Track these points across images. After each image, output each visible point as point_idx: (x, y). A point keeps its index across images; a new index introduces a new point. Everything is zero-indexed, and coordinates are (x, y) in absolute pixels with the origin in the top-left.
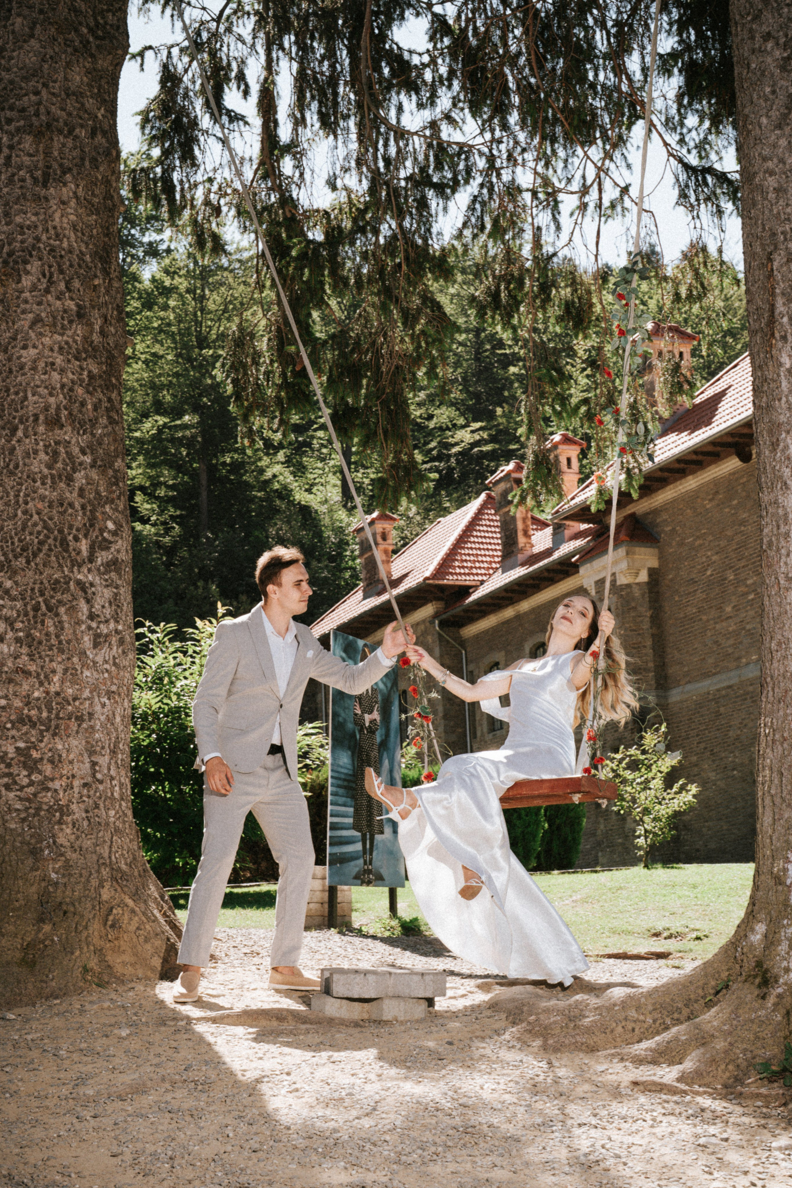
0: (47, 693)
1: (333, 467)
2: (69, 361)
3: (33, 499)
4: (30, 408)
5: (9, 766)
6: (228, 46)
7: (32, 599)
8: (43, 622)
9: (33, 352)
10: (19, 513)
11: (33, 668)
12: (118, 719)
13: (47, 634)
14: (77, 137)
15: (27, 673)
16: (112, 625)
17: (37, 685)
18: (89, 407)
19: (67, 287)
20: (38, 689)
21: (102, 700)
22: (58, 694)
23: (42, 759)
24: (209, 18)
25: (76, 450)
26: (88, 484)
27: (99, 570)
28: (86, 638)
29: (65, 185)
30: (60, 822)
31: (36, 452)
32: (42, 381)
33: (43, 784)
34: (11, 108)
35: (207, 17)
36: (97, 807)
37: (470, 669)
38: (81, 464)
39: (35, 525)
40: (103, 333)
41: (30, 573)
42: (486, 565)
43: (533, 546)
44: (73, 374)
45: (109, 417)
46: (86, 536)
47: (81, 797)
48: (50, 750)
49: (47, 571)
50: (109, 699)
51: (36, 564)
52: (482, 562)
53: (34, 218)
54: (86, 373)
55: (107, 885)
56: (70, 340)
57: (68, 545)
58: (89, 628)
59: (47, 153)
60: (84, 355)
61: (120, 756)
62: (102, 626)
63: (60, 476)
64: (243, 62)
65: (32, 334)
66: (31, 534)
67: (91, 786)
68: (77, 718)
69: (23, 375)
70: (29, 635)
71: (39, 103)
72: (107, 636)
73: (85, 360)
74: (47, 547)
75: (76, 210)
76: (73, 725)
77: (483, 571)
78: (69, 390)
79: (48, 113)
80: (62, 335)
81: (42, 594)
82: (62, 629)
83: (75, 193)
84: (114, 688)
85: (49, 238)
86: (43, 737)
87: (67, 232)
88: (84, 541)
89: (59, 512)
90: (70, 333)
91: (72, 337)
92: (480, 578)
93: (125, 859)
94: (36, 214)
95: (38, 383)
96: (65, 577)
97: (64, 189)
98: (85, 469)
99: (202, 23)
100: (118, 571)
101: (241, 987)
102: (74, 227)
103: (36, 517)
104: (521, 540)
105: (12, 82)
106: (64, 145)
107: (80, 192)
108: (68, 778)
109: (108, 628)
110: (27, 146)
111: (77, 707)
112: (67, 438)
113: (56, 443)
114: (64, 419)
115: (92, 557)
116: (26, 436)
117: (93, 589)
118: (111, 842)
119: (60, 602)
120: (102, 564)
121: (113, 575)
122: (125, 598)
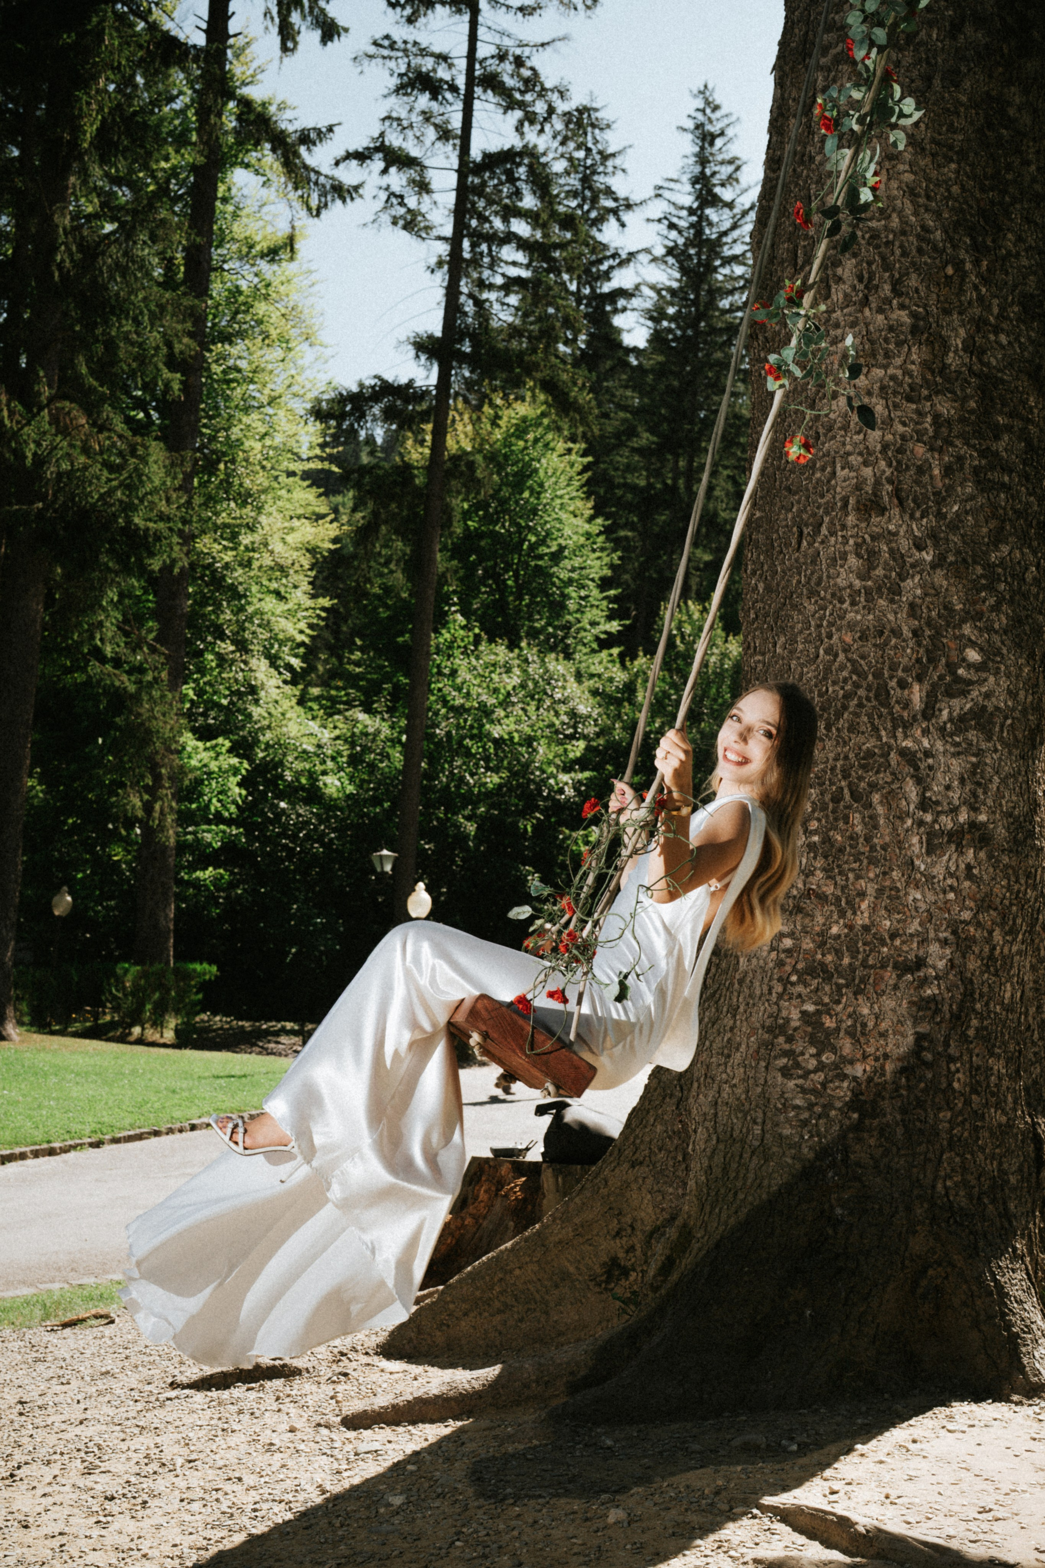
0: (851, 927)
2: (896, 406)
3: (839, 629)
4: (838, 489)
5: (790, 1039)
7: (832, 783)
8: (846, 818)
10: (821, 651)
11: (829, 890)
12: (968, 964)
13: (854, 837)
15: (822, 898)
16: (963, 816)
17: (835, 917)
18: (936, 472)
19: (894, 290)
20: (837, 922)
21: (941, 935)
22: (866, 928)
23: (838, 1029)
25: (904, 544)
26: (922, 595)
27: (939, 730)
28: (915, 840)
30: (859, 1128)
31: (844, 556)
32: (856, 445)
33: (838, 1067)
36: (920, 1104)
38: (915, 565)
39: (842, 668)
44: (904, 424)
46: (919, 679)
47: (897, 1090)
49: (855, 740)
50: (952, 933)
51: (838, 729)
54: (929, 419)
55: (923, 1230)
56: (899, 373)
57: (888, 696)
58: (921, 823)
60: (925, 392)
62: (943, 819)
63: (879, 589)
66: (834, 683)
67: (914, 1073)
68: (897, 966)
69: (832, 439)
70: (827, 840)
72: (951, 833)
73: (930, 398)
74: (855, 702)
76: (890, 976)
78: (896, 451)
80: (885, 367)
81: (846, 775)
82: (876, 827)
84: (966, 915)
88: (916, 687)
89: (875, 645)
90: (898, 361)
91: (903, 367)
95: (849, 448)
96: (883, 746)
98: (922, 572)
100: (986, 730)
108: (877, 1059)
109: (954, 821)
111: (896, 948)
112: (892, 527)
113: (873, 538)
114: (886, 499)
115: (929, 711)
116: (833, 533)
117: (930, 761)
118: (940, 1161)
119: (873, 786)
120: (951, 720)
121: (972, 735)
122: (997, 769)
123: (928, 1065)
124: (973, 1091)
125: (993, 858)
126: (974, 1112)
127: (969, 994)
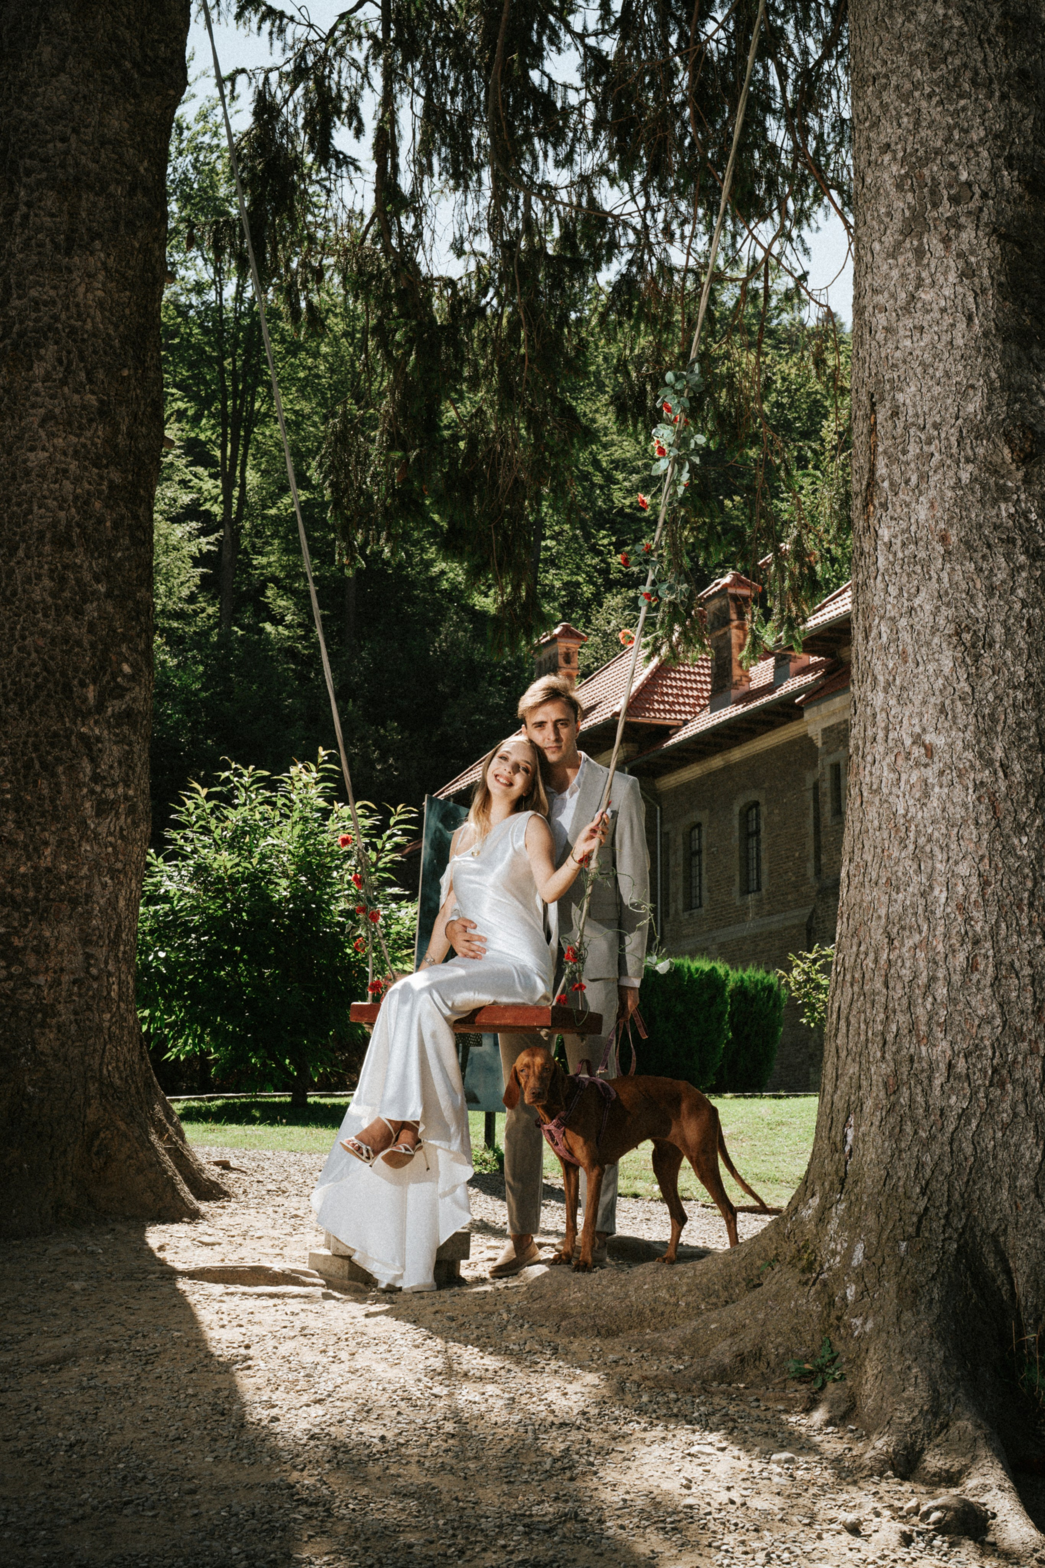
0: (36, 868)
2: (86, 468)
3: (32, 634)
4: (35, 523)
6: (340, 72)
7: (23, 754)
8: (35, 782)
9: (43, 455)
10: (15, 649)
11: (20, 838)
12: (122, 903)
13: (40, 798)
14: (110, 195)
15: (12, 844)
16: (120, 791)
17: (24, 859)
18: (108, 524)
19: (88, 378)
20: (25, 864)
21: (103, 879)
22: (48, 870)
24: (317, 38)
25: (87, 577)
26: (100, 617)
27: (108, 722)
28: (88, 805)
29: (92, 253)
30: (43, 1025)
31: (39, 577)
32: (51, 491)
33: (24, 978)
34: (31, 156)
35: (313, 36)
36: (89, 1008)
37: (665, 829)
38: (93, 593)
39: (33, 665)
40: (131, 435)
41: (23, 723)
42: (692, 701)
43: (750, 680)
44: (90, 484)
45: (132, 537)
46: (93, 681)
47: (70, 996)
48: (35, 938)
49: (45, 722)
50: (112, 878)
51: (31, 713)
52: (688, 696)
53: (52, 293)
54: (106, 483)
55: (95, 1103)
56: (89, 443)
57: (71, 691)
58: (92, 792)
59: (73, 214)
60: (105, 462)
61: (122, 948)
62: (108, 790)
63: (67, 607)
64: (356, 94)
65: (42, 433)
66: (26, 676)
67: (83, 983)
68: (70, 901)
69: (28, 482)
70: (17, 798)
71: (67, 153)
72: (113, 802)
73: (106, 467)
74: (45, 692)
75: (104, 284)
76: (66, 907)
77: (688, 709)
79: (77, 164)
80: (78, 436)
81: (36, 749)
82: (59, 792)
83: (104, 264)
84: (119, 865)
85: (69, 318)
86: (28, 921)
87: (92, 311)
88: (91, 687)
89: (62, 651)
90: (89, 434)
91: (91, 439)
92: (684, 717)
93: (120, 1073)
94: (55, 288)
95: (46, 493)
96: (66, 729)
97: (91, 259)
98: (98, 599)
99: (308, 43)
100: (133, 726)
101: (244, 1235)
102: (101, 304)
103: (34, 655)
104: (736, 672)
105: (35, 125)
106: (94, 204)
107: (111, 262)
108: (55, 972)
109: (115, 793)
111: (71, 887)
112: (78, 561)
113: (64, 567)
114: (75, 538)
115: (100, 707)
116: (28, 557)
117: (100, 745)
118: (104, 1051)
120: (113, 715)
121: (126, 729)
122: (140, 757)
123: (96, 978)
124: (120, 998)
125: (135, 824)
126: (121, 1016)
127: (119, 926)
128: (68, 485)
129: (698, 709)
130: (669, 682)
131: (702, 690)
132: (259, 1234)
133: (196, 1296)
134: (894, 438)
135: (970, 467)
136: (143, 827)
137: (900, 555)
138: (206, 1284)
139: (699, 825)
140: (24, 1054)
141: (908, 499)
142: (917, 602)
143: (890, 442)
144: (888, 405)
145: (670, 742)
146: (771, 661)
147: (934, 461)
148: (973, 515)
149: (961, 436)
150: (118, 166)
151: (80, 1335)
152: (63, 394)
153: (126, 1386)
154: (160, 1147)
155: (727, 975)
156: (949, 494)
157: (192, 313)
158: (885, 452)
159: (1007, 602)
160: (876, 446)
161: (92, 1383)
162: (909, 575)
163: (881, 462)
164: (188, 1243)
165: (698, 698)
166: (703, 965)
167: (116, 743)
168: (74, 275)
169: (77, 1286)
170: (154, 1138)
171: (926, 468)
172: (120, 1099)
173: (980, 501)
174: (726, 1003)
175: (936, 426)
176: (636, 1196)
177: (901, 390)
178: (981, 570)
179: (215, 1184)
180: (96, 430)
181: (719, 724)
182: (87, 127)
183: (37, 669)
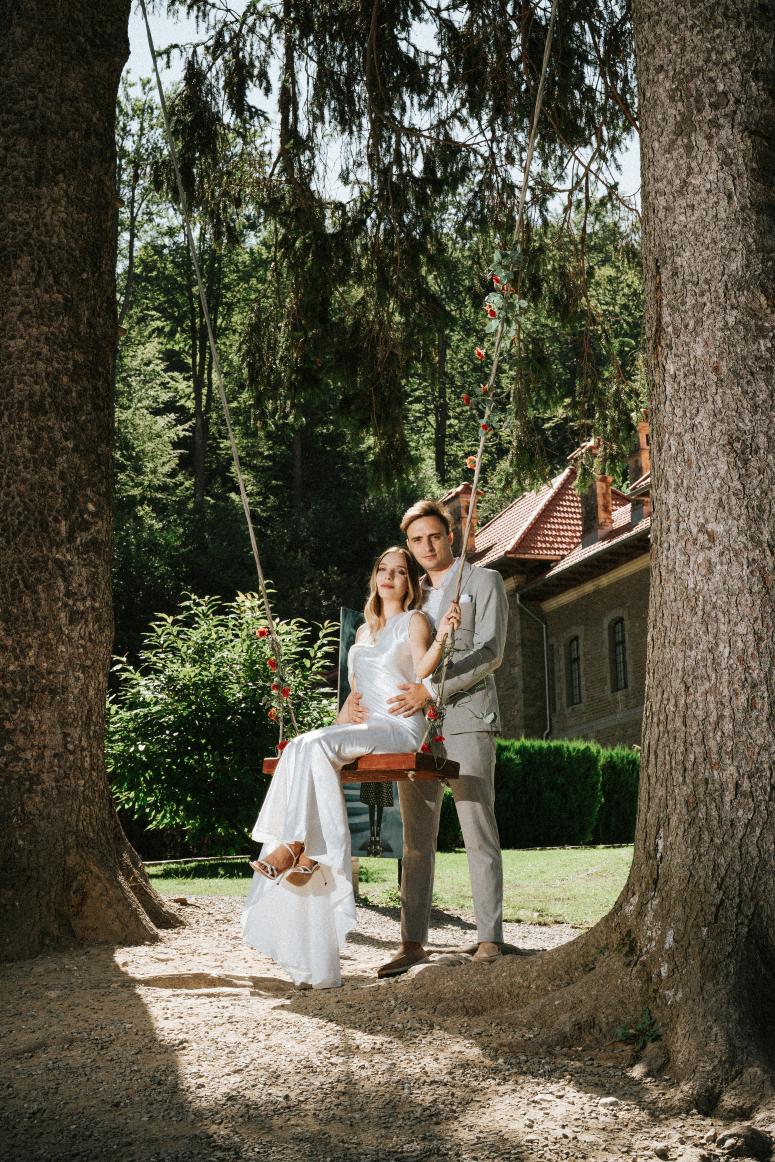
0: (22, 666)
1: (428, 439)
2: (55, 351)
3: (15, 482)
4: (16, 396)
6: (252, 45)
7: (11, 577)
8: (20, 599)
9: (21, 342)
10: (2, 494)
11: (9, 643)
12: (92, 693)
13: (25, 611)
14: (70, 139)
16: (88, 603)
17: (12, 660)
18: (74, 394)
19: (55, 281)
20: (13, 663)
21: (76, 674)
22: (32, 667)
24: (233, 19)
25: (58, 436)
26: (69, 468)
27: (77, 549)
28: (62, 615)
29: (56, 184)
30: (30, 791)
31: (19, 437)
32: (28, 370)
33: (15, 754)
34: (8, 112)
35: (230, 18)
36: (67, 776)
37: (550, 642)
38: (63, 449)
39: (16, 506)
40: (90, 325)
41: (10, 553)
42: (567, 540)
43: (612, 522)
44: (59, 363)
45: (94, 404)
46: (65, 518)
47: (52, 767)
48: (23, 721)
49: (27, 551)
50: (83, 673)
51: (16, 544)
52: (564, 536)
53: (26, 216)
54: (71, 362)
55: (73, 852)
56: (57, 331)
57: (48, 526)
58: (66, 605)
59: (41, 155)
60: (70, 346)
61: (92, 728)
62: (78, 603)
64: (266, 61)
65: (21, 326)
66: (12, 515)
67: (62, 757)
68: (50, 691)
69: (10, 364)
70: (6, 612)
71: (35, 107)
72: (83, 613)
73: (71, 349)
74: (27, 527)
75: (66, 208)
76: (47, 697)
77: (564, 546)
78: (53, 378)
79: (43, 116)
80: (49, 326)
81: (20, 572)
82: (39, 605)
83: (66, 192)
84: (89, 663)
85: (40, 235)
86: (17, 709)
87: (57, 229)
88: (63, 523)
89: (39, 494)
90: (56, 324)
91: (59, 328)
92: (561, 553)
93: (93, 827)
94: (28, 212)
95: (24, 371)
96: (43, 556)
97: (56, 189)
98: (67, 454)
99: (225, 24)
100: (98, 553)
101: (193, 953)
102: (64, 224)
103: (17, 499)
104: (602, 515)
105: (10, 87)
106: (58, 146)
107: (72, 191)
108: (39, 749)
109: (84, 605)
110: (22, 147)
111: (51, 681)
112: (50, 424)
113: (39, 429)
114: (48, 406)
115: (71, 538)
116: (11, 422)
117: (71, 568)
118: (79, 810)
119: (38, 580)
120: (81, 544)
121: (92, 555)
122: (103, 577)
123: (73, 753)
124: (92, 769)
125: (101, 630)
126: (93, 782)
127: (90, 710)
128: (41, 365)
129: (572, 546)
130: (549, 526)
131: (575, 531)
132: (205, 951)
133: (149, 999)
134: (675, 293)
135: (735, 312)
136: (107, 632)
137: (683, 384)
138: (158, 989)
139: (576, 638)
140: (16, 814)
141: (687, 340)
142: (697, 420)
143: (672, 296)
144: (669, 267)
145: (552, 573)
146: (629, 506)
147: (707, 309)
148: (739, 350)
149: (727, 288)
150: (75, 117)
151: (51, 1030)
152: (36, 294)
153: (84, 1066)
154: (126, 886)
155: (598, 752)
156: (719, 334)
157: (166, 251)
158: (668, 304)
159: (768, 417)
160: (662, 299)
161: (56, 1065)
162: (690, 399)
163: (666, 313)
164: (147, 959)
165: (572, 537)
166: (580, 745)
167: (84, 566)
168: (43, 202)
169: (53, 994)
170: (121, 879)
171: (701, 315)
172: (93, 848)
173: (745, 339)
174: (598, 775)
175: (707, 282)
176: (519, 921)
177: (679, 255)
178: (747, 392)
179: (173, 916)
180: (63, 321)
181: (589, 557)
182: (50, 87)
183: (20, 509)
